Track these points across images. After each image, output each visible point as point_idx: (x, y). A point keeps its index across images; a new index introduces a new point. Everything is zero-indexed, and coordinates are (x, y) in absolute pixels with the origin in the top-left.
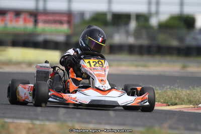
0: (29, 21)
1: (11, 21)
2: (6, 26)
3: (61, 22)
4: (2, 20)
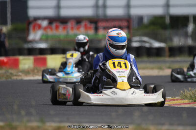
0: (90, 28)
1: (72, 28)
2: (68, 34)
4: (64, 28)
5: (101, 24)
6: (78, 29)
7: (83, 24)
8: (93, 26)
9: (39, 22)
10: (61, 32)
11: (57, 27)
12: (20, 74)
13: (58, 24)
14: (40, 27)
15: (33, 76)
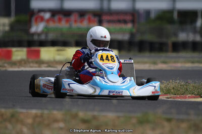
0: (94, 21)
1: (76, 21)
2: (70, 27)
3: (125, 22)
4: (67, 21)
5: (105, 18)
6: (81, 22)
7: (87, 17)
8: (96, 19)
9: (42, 14)
10: (63, 25)
11: (60, 20)
12: (6, 65)
13: (61, 16)
14: (42, 19)
15: (19, 68)
